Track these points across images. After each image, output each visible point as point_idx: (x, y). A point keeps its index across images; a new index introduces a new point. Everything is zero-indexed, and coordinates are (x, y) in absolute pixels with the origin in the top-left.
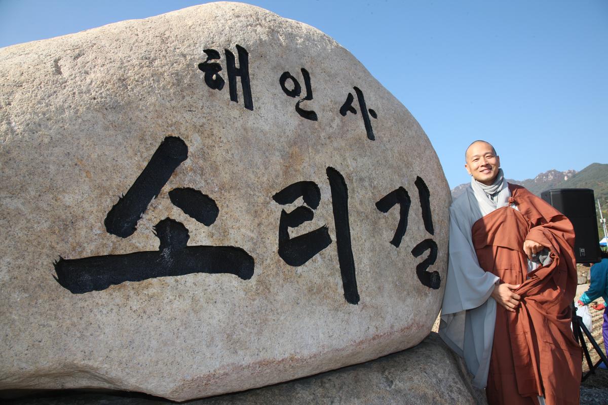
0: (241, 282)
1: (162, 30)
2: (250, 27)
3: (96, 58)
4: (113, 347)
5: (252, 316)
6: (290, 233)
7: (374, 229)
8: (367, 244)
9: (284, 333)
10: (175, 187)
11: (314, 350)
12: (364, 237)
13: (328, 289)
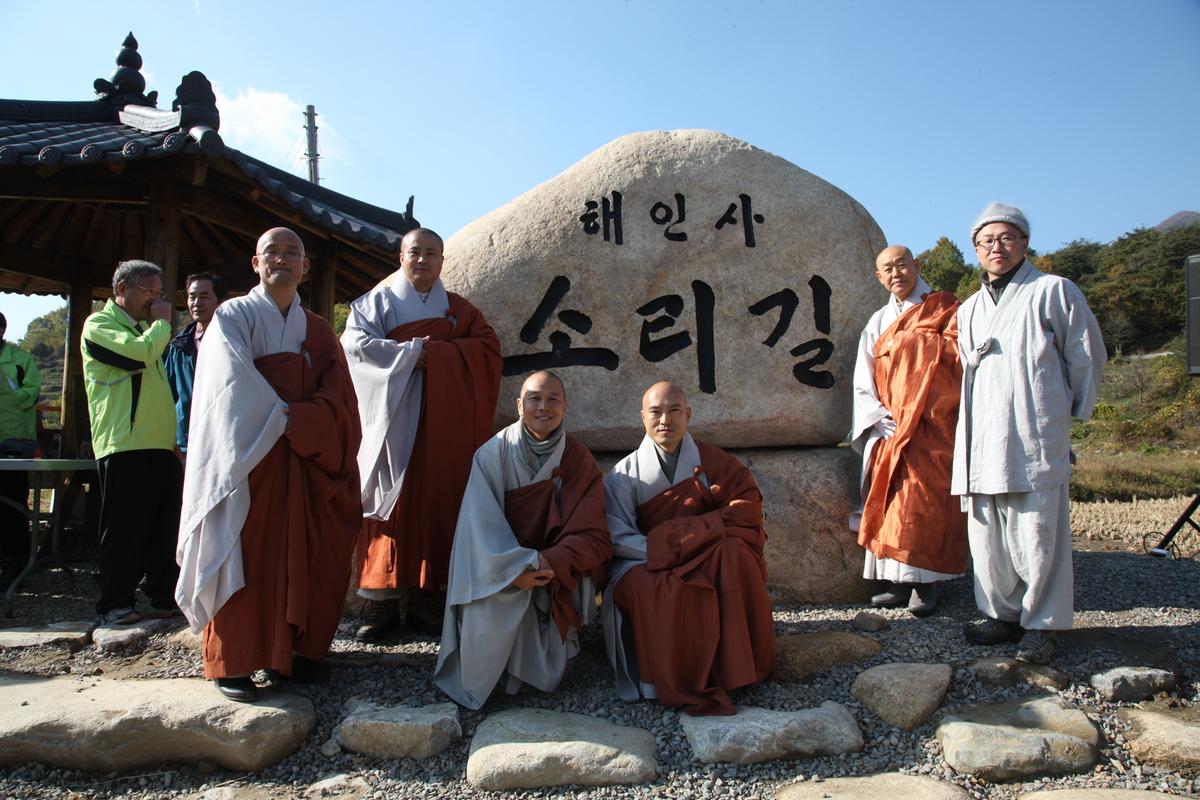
6: (650, 337)
8: (733, 345)
10: (562, 310)
12: (729, 339)
13: (684, 380)
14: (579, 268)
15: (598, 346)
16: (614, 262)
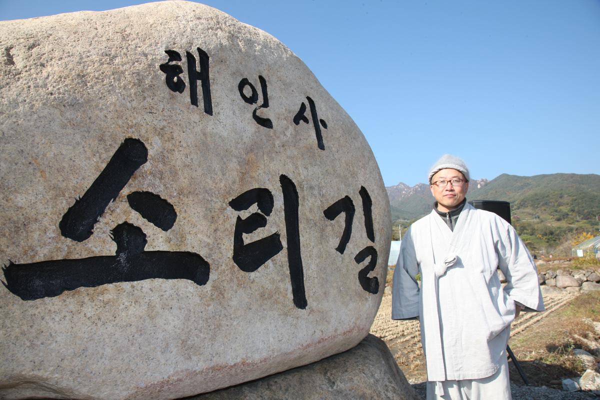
0: (197, 288)
1: (123, 26)
2: (210, 30)
3: (53, 50)
4: (65, 356)
5: (207, 321)
6: (244, 239)
7: (322, 236)
8: (315, 251)
9: (237, 338)
10: (134, 190)
11: (265, 355)
12: (312, 244)
13: (279, 294)
14: (160, 132)
15: (183, 249)
16: (204, 134)
